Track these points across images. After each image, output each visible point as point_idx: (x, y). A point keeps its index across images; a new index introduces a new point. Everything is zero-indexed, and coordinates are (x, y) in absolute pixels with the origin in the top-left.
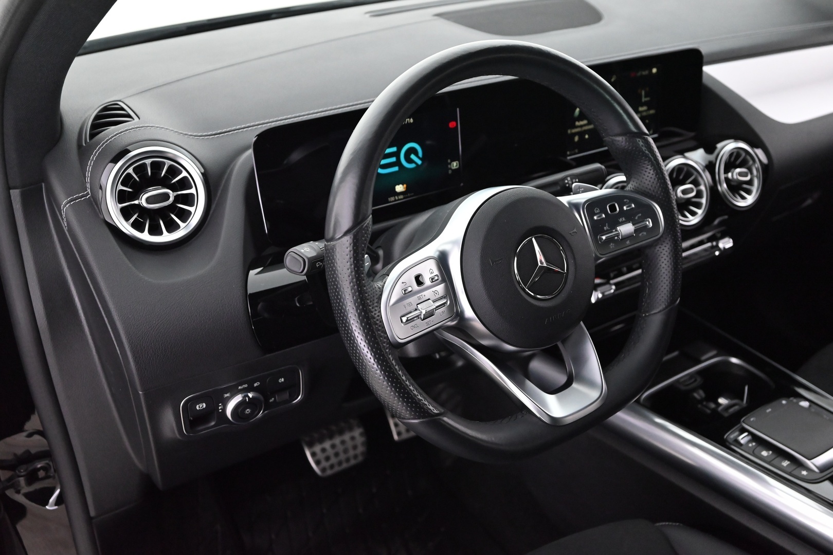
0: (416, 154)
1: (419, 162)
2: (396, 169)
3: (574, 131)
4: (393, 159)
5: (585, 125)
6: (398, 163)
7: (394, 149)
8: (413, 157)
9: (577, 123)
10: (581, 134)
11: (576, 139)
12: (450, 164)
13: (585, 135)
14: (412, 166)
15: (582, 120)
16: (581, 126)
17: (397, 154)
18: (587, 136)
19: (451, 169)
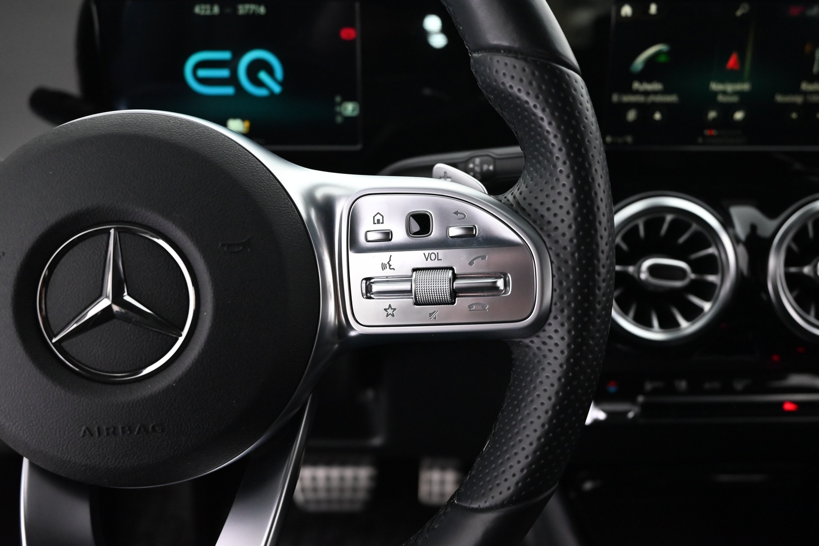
0: (270, 71)
1: (277, 89)
2: (229, 91)
3: (627, 99)
4: (224, 73)
5: (655, 93)
6: (233, 80)
7: (225, 55)
8: (263, 76)
9: (636, 85)
10: (645, 110)
11: (631, 115)
12: (340, 104)
13: (653, 113)
14: (261, 92)
15: (650, 81)
16: (646, 93)
17: (232, 65)
18: (658, 116)
19: (340, 114)
